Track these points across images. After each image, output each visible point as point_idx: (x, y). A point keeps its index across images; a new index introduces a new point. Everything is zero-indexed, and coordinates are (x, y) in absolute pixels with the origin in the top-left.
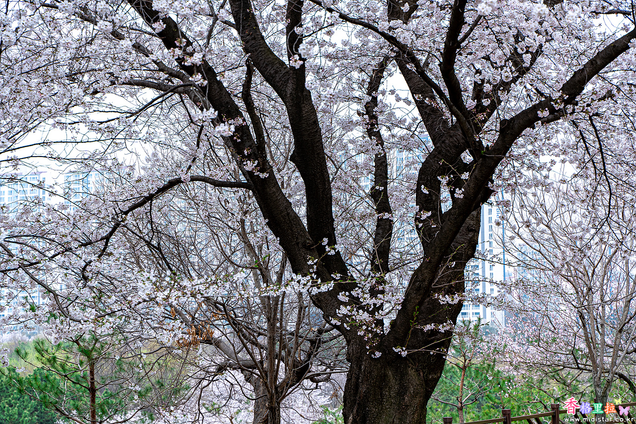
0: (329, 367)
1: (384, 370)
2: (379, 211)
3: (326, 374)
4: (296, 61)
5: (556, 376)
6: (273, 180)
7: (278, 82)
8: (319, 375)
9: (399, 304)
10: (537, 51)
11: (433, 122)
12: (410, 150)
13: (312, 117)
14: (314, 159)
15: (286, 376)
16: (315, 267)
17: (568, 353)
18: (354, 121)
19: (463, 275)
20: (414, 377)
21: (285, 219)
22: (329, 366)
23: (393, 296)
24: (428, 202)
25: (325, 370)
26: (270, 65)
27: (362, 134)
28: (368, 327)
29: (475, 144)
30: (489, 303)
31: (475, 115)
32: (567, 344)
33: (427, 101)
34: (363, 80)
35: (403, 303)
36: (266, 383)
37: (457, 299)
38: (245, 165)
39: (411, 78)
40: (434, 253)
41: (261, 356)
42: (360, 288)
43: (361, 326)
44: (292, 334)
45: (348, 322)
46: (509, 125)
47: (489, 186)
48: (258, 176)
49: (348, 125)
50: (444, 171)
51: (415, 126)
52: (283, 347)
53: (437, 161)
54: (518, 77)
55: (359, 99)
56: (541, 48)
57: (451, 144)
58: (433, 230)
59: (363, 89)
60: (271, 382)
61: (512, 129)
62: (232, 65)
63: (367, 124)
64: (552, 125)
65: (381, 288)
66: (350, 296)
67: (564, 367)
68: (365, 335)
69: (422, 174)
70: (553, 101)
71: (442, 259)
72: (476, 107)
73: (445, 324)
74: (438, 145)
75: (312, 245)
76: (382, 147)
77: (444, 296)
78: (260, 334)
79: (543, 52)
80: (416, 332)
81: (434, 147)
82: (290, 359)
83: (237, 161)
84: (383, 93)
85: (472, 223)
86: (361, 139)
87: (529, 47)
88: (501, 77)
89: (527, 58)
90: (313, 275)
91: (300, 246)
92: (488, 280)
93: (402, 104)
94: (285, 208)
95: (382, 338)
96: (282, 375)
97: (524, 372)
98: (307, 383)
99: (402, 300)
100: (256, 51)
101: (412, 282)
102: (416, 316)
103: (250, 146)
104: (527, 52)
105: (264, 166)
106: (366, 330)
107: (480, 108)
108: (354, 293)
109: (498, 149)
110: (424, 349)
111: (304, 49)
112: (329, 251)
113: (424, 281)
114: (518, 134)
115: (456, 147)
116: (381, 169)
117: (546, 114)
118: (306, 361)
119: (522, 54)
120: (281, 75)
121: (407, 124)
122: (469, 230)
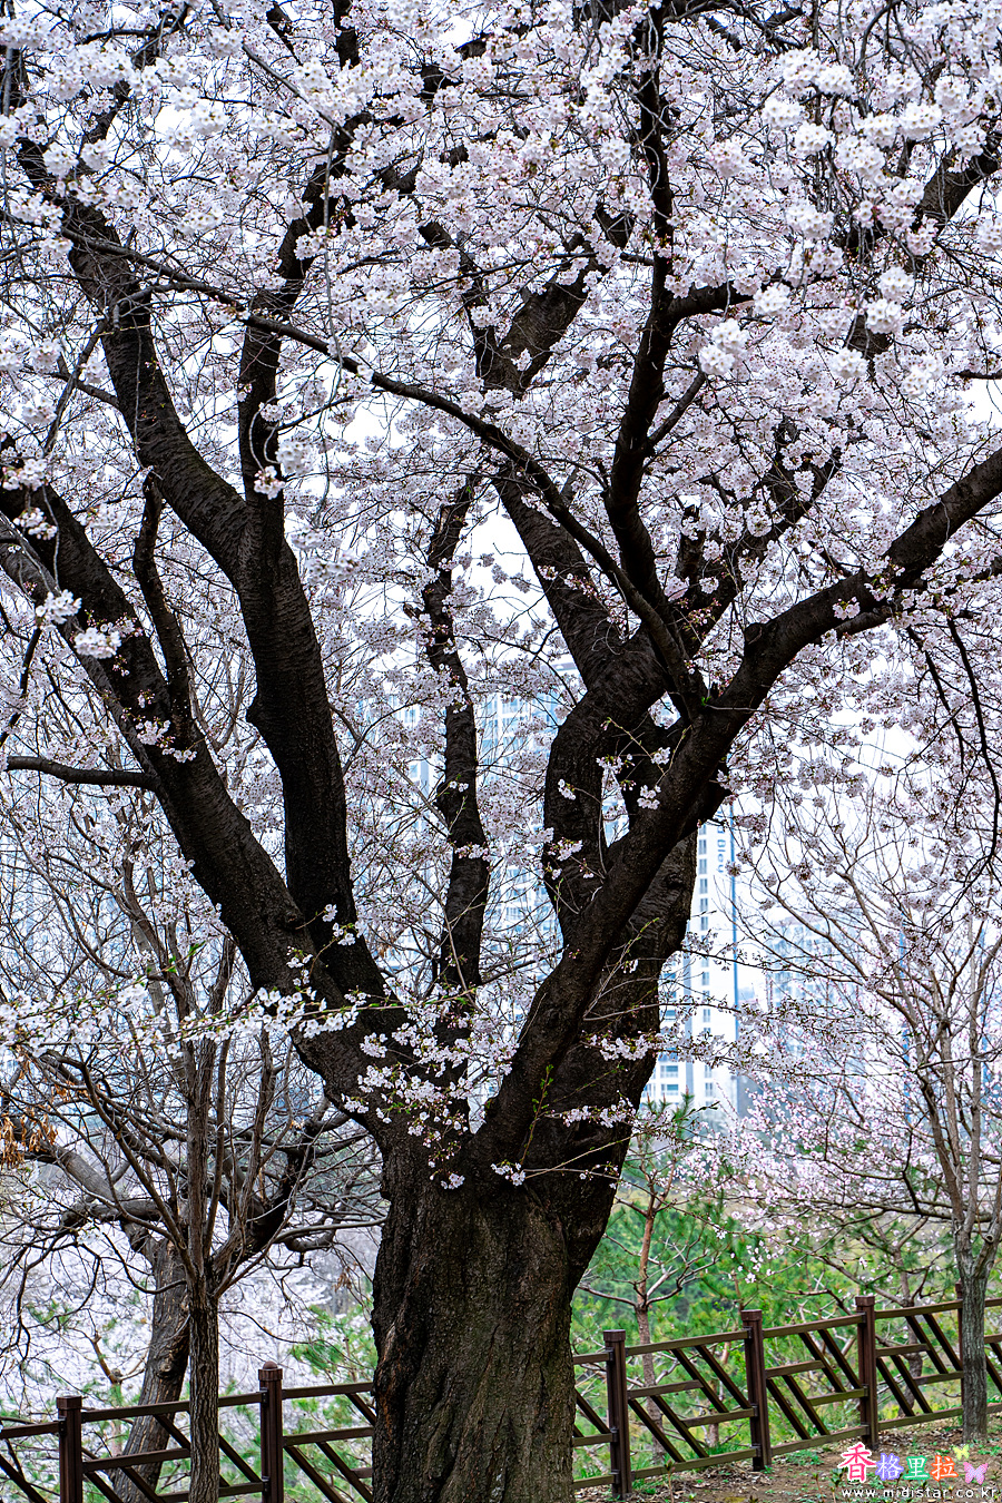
0: (330, 1215)
1: (472, 1218)
2: (457, 838)
3: (323, 1230)
4: (268, 481)
5: (864, 1231)
6: (205, 766)
7: (219, 534)
8: (306, 1233)
9: (505, 1062)
10: (828, 465)
11: (583, 631)
12: (530, 696)
13: (300, 618)
14: (305, 718)
15: (232, 1235)
16: (306, 973)
17: (893, 1175)
18: (399, 628)
19: (656, 992)
20: (540, 1234)
21: (234, 859)
22: (329, 1212)
23: (492, 1042)
24: (573, 818)
25: (322, 1222)
26: (200, 494)
27: (414, 659)
28: (433, 1116)
29: (686, 680)
30: (717, 1058)
31: (686, 614)
32: (892, 1154)
33: (569, 581)
34: (419, 532)
35: (515, 1058)
36: (183, 1253)
37: (642, 1046)
38: (139, 731)
39: (531, 528)
40: (590, 939)
41: (173, 1188)
42: (412, 1023)
43: (416, 1113)
44: (245, 1135)
45: (384, 1105)
46: (765, 636)
47: (719, 780)
48: (170, 757)
49: (382, 638)
50: (610, 747)
51: (540, 641)
52: (224, 1167)
53: (594, 722)
54: (783, 526)
55: (407, 578)
56: (837, 458)
57: (626, 682)
58: (585, 885)
59: (418, 553)
60: (195, 1249)
61: (774, 645)
62: (106, 494)
63: (429, 635)
64: (859, 640)
65: (462, 1023)
66: (390, 1043)
67: (885, 1210)
68: (424, 1135)
69: (559, 752)
70: (870, 580)
71: (607, 954)
72: (688, 595)
73: (614, 1107)
74: (597, 684)
75: (299, 923)
76: (464, 690)
77: (612, 1041)
78: (168, 1136)
79: (840, 465)
80: (545, 1125)
81: (584, 692)
82: (240, 1194)
83: (119, 722)
84: (466, 562)
85: (676, 867)
86: (412, 670)
87: (810, 455)
88: (745, 525)
89: (805, 480)
90: (308, 991)
91: (271, 922)
92: (716, 1003)
93: (508, 588)
94: (236, 834)
95: (465, 1142)
96: (221, 1233)
97: (791, 1222)
98: (278, 1253)
99: (513, 1052)
100: (167, 460)
101: (538, 1008)
102: (547, 1088)
103: (152, 686)
104: (805, 467)
105: (185, 733)
106: (429, 1122)
107: (696, 598)
108: (398, 1037)
109: (742, 694)
110: (566, 1166)
111: (289, 453)
112: (342, 937)
113: (566, 1005)
114: (786, 659)
115: (638, 689)
116: (461, 743)
117: (852, 610)
118: (279, 1200)
119: (793, 472)
120: (225, 518)
121: (520, 636)
122: (670, 885)
